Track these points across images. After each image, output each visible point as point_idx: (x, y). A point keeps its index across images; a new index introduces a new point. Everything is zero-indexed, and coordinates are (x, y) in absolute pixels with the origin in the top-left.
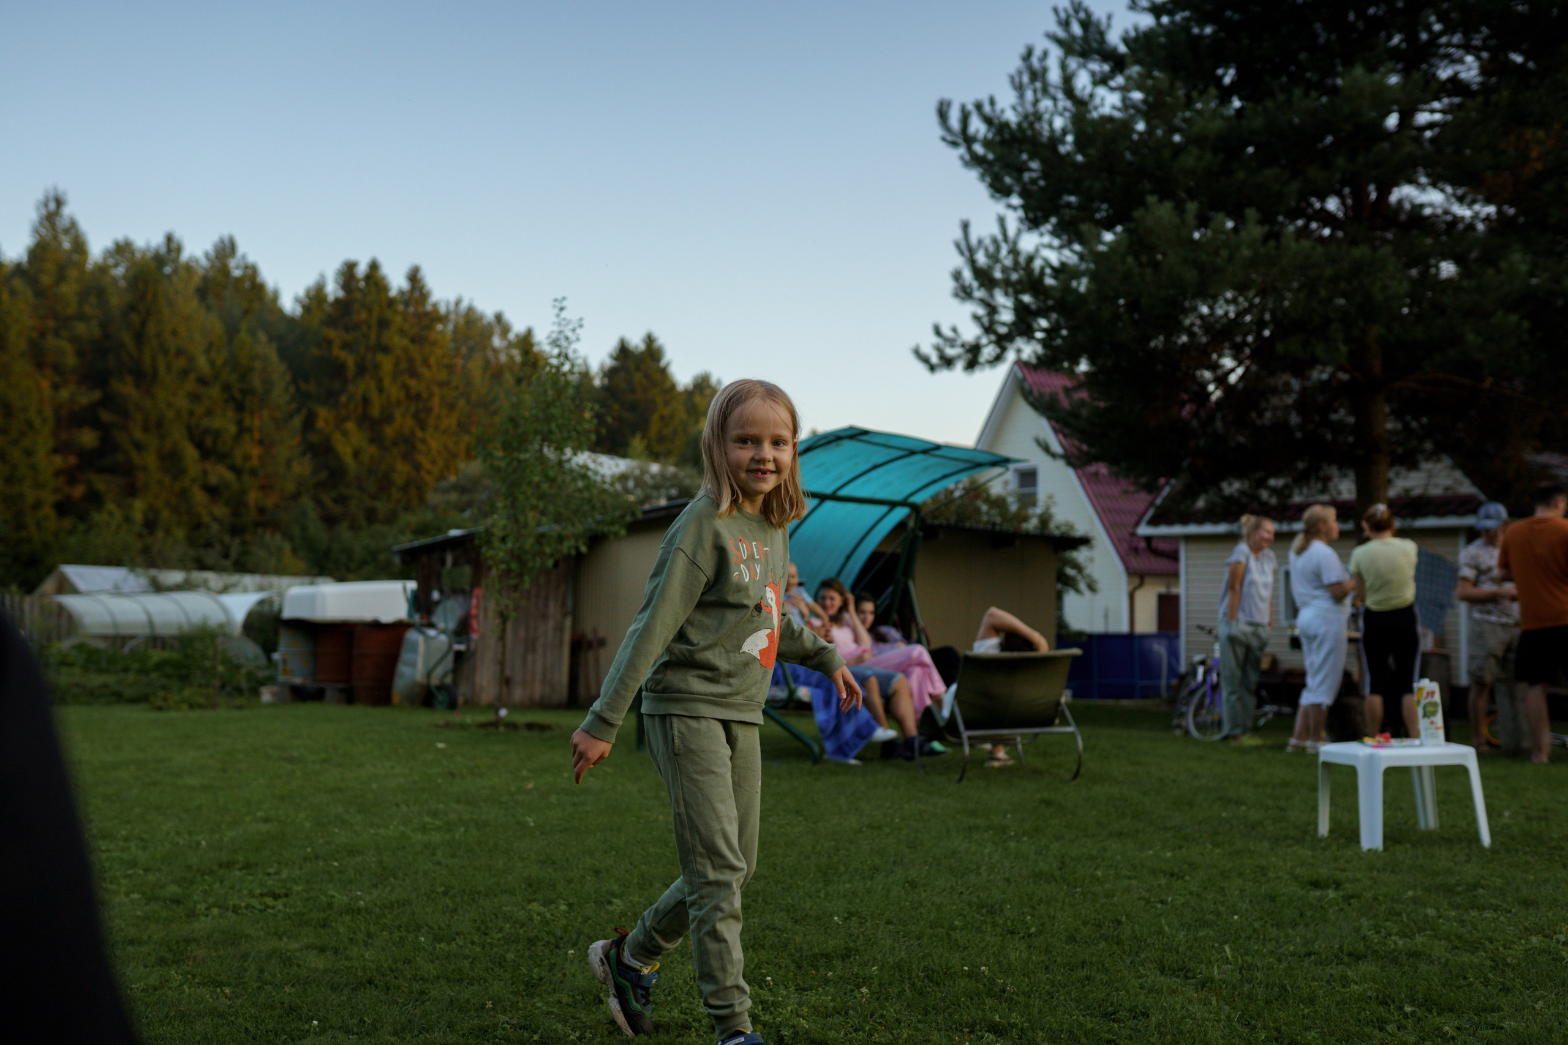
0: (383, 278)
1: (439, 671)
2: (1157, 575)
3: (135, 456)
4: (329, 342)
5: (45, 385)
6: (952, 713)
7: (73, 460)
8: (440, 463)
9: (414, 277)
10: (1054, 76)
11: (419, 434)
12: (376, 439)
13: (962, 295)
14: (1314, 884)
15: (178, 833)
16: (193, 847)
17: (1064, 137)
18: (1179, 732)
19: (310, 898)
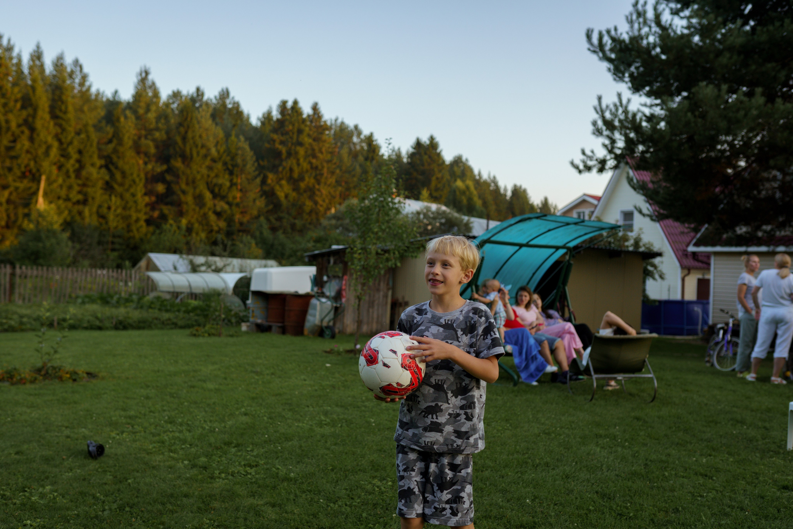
0: (300, 108)
1: (327, 319)
2: (696, 268)
3: (182, 197)
4: (274, 141)
5: (141, 162)
6: (588, 364)
7: (153, 199)
8: (327, 201)
9: (315, 108)
10: (650, 14)
11: (317, 187)
12: (296, 189)
13: (597, 133)
14: (785, 488)
15: (205, 421)
16: (212, 431)
17: (655, 46)
18: (708, 365)
19: (267, 469)
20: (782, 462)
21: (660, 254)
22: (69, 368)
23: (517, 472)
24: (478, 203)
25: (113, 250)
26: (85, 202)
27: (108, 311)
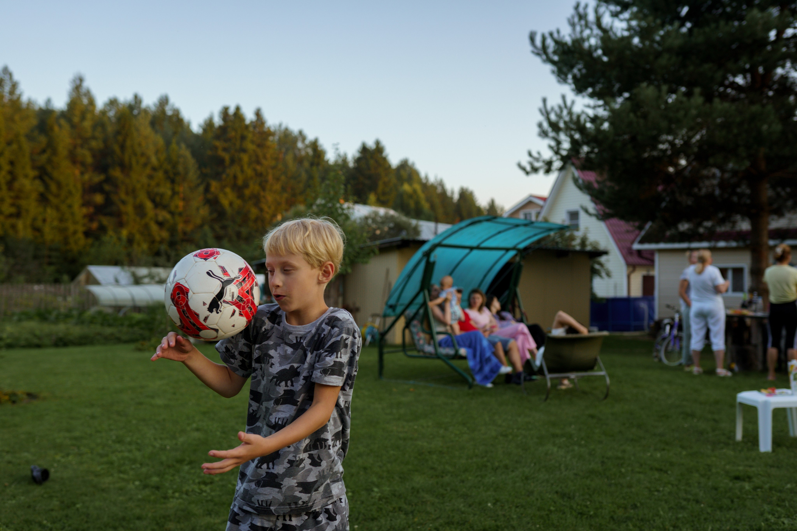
0: (243, 115)
2: (641, 266)
3: (122, 208)
4: (216, 148)
5: (77, 172)
7: (91, 210)
9: (258, 113)
10: (591, 17)
11: (262, 193)
12: (241, 196)
13: (543, 135)
14: (737, 478)
15: (155, 439)
16: (163, 449)
17: (596, 48)
18: (656, 360)
19: (223, 486)
20: (732, 453)
21: (605, 253)
22: (7, 390)
23: (477, 476)
24: (426, 206)
25: (50, 264)
26: (18, 215)
27: (47, 328)
